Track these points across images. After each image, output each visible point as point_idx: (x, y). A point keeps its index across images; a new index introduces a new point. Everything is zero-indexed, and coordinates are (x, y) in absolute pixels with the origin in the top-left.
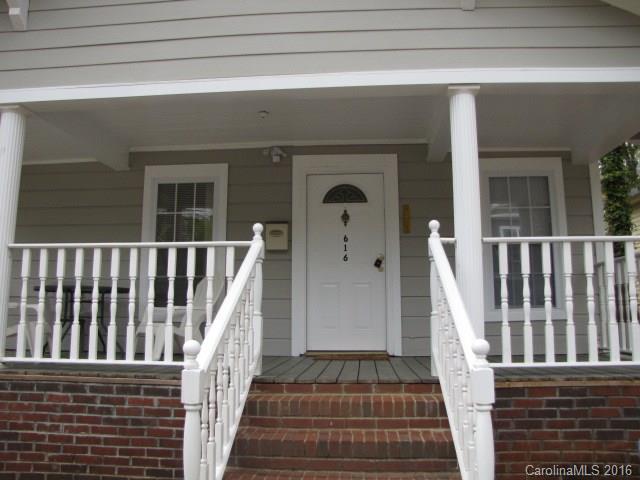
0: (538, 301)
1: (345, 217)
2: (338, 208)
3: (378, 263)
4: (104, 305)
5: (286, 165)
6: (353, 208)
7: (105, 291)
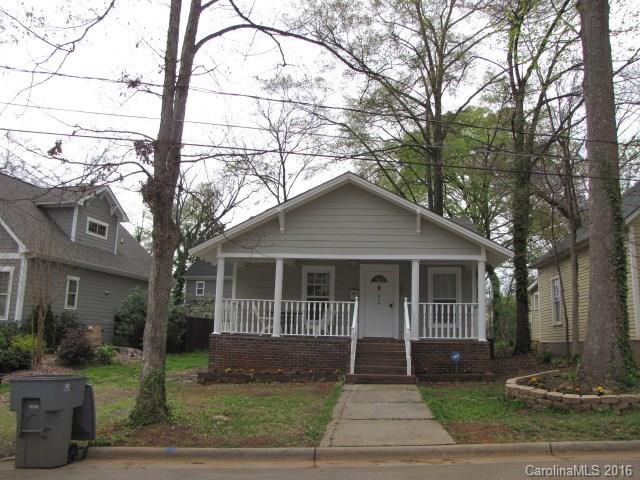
0: (451, 321)
1: (379, 288)
2: (376, 284)
3: (391, 305)
4: (289, 318)
5: (358, 268)
6: (382, 284)
7: (289, 313)
